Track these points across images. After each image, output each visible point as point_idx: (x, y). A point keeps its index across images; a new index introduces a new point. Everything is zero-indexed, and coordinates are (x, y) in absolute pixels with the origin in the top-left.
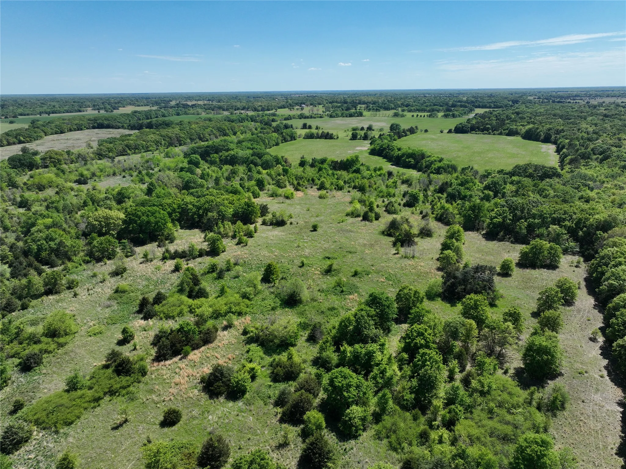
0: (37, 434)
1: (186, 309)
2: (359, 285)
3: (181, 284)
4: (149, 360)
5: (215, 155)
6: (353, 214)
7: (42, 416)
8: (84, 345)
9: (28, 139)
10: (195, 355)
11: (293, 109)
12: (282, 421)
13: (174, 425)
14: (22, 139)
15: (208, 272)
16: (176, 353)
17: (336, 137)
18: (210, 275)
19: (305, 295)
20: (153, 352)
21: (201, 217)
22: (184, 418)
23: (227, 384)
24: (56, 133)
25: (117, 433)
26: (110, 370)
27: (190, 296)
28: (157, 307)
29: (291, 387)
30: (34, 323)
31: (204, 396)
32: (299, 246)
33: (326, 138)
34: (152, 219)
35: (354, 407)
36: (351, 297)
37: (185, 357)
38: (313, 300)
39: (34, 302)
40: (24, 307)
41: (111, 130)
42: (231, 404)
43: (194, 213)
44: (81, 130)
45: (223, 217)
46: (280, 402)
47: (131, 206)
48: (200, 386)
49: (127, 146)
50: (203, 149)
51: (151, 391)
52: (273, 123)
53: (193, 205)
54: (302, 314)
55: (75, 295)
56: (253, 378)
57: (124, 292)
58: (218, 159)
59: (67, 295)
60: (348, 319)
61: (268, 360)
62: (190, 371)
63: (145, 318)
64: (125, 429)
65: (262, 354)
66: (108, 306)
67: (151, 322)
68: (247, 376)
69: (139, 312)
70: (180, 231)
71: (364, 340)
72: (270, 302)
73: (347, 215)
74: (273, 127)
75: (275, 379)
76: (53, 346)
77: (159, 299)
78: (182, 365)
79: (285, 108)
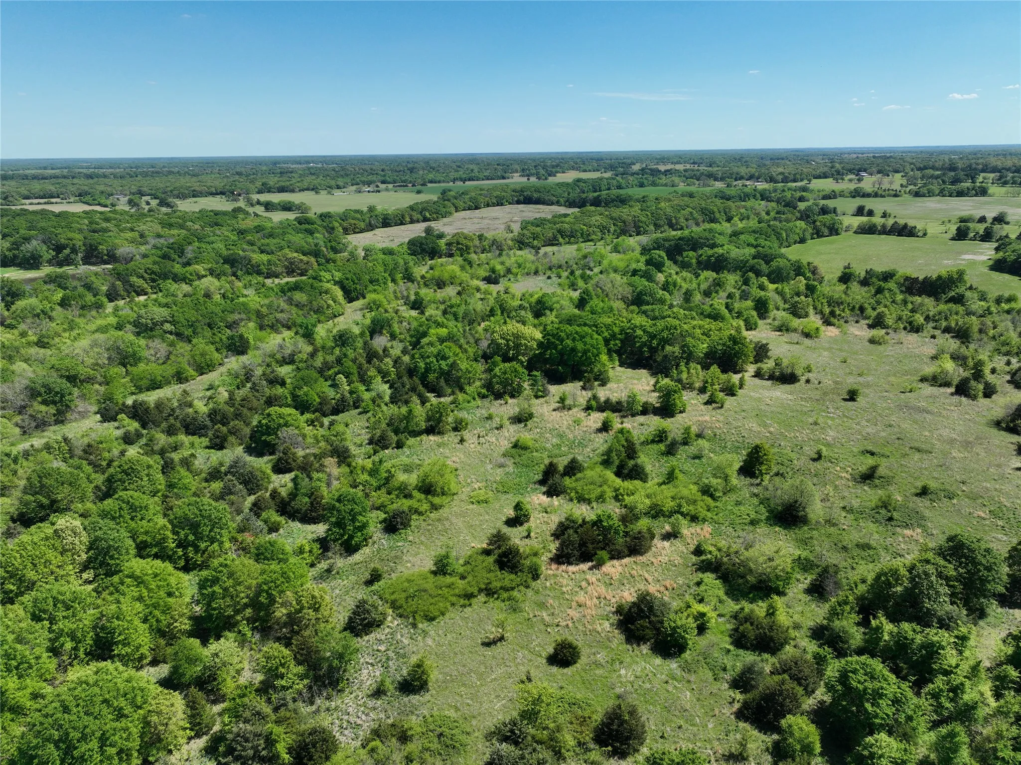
0: (392, 622)
1: (610, 493)
2: (927, 513)
3: (608, 452)
4: (545, 557)
5: (691, 254)
6: (936, 380)
7: (400, 597)
8: (463, 515)
9: (435, 216)
10: (613, 568)
11: (843, 179)
12: (740, 715)
13: (568, 666)
14: (427, 215)
15: (653, 441)
16: (585, 557)
17: (920, 234)
18: (655, 447)
19: (816, 510)
20: (554, 546)
21: (653, 350)
22: (583, 660)
23: (657, 627)
24: (469, 209)
25: (488, 652)
26: (491, 559)
27: (618, 474)
28: (567, 481)
29: (767, 663)
30: (408, 469)
31: (618, 637)
32: (816, 423)
33: (900, 235)
34: (580, 346)
35: (883, 736)
36: (908, 532)
37: (599, 565)
38: (830, 522)
39: (411, 441)
40: (399, 445)
41: (541, 206)
42: (658, 661)
43: (644, 344)
44: (502, 205)
45: (688, 356)
46: (742, 682)
47: (552, 322)
48: (615, 618)
49: (559, 231)
50: (672, 243)
51: (542, 605)
52: (799, 204)
53: (644, 331)
54: (804, 542)
55: (462, 441)
56: (702, 629)
57: (525, 448)
58: (694, 261)
59: (451, 438)
60: (895, 572)
61: (732, 606)
62: (602, 590)
63: (550, 494)
64: (498, 649)
65: (721, 593)
66: (501, 466)
67: (556, 501)
68: (692, 624)
69: (542, 482)
70: (619, 369)
71: (923, 619)
72: (749, 509)
73: (923, 380)
74: (799, 211)
75: (740, 641)
76: (425, 507)
77: (573, 468)
78: (592, 577)
79: (826, 177)
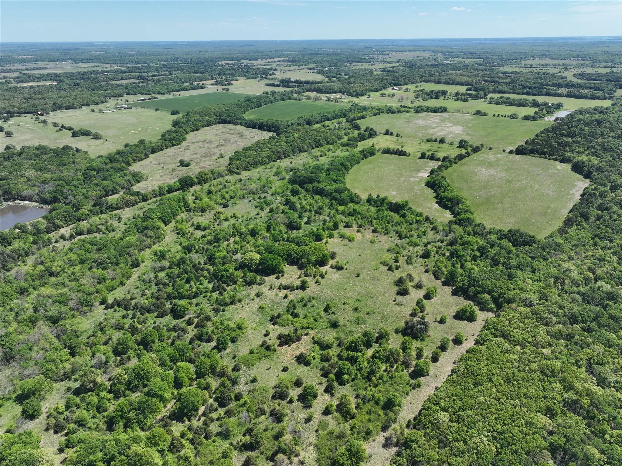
0: (243, 367)
1: (290, 323)
2: (367, 320)
3: (288, 307)
4: (276, 345)
7: (244, 361)
8: (252, 334)
10: (294, 346)
12: (321, 376)
13: (286, 372)
15: (300, 301)
16: (286, 344)
18: (301, 303)
19: (341, 323)
20: (278, 342)
22: (290, 370)
23: (305, 360)
25: (268, 371)
26: (264, 348)
27: (292, 316)
28: (278, 320)
29: (327, 364)
30: (231, 321)
31: (296, 363)
34: (274, 263)
36: (362, 326)
37: (290, 346)
38: (344, 325)
39: (227, 308)
40: (223, 310)
42: (305, 367)
46: (322, 369)
48: (295, 359)
51: (278, 358)
54: (338, 332)
55: (243, 306)
56: (314, 359)
57: (263, 308)
59: (239, 305)
61: (321, 352)
62: (291, 352)
63: (274, 324)
64: (270, 370)
65: (319, 349)
66: (258, 315)
67: (276, 327)
68: (312, 358)
69: (271, 321)
72: (326, 324)
75: (322, 360)
76: (240, 333)
77: (279, 316)
78: (289, 349)
